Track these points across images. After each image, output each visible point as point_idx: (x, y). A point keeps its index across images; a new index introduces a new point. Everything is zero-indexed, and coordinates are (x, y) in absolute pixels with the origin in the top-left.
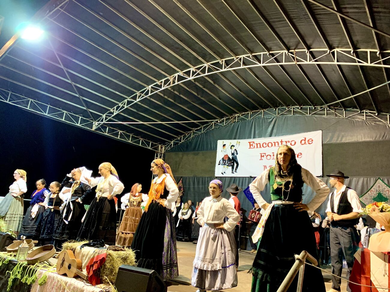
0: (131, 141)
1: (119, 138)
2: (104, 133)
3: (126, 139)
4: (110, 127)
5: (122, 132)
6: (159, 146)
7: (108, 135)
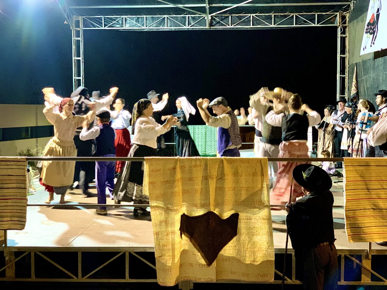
0: (274, 25)
1: (251, 26)
2: (226, 26)
3: (265, 23)
4: (233, 15)
5: (254, 15)
6: (336, 16)
7: (232, 27)
